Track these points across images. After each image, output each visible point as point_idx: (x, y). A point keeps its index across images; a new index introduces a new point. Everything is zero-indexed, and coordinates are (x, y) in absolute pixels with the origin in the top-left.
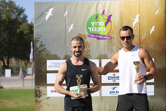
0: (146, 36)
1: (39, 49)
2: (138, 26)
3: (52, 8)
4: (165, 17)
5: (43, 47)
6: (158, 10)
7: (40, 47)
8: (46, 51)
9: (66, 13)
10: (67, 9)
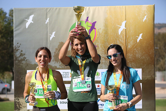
1: (19, 59)
2: (124, 33)
3: (33, 15)
7: (20, 56)
8: (26, 60)
10: (48, 16)
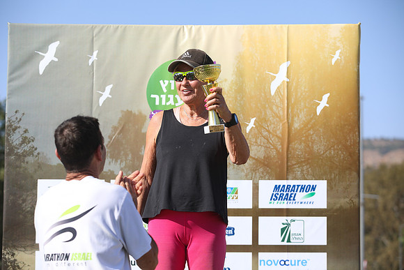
0: (304, 119)
1: (19, 151)
2: (284, 92)
3: (58, 43)
4: (356, 70)
5: (29, 145)
6: (338, 53)
7: (21, 144)
9: (94, 57)
10: (96, 45)
